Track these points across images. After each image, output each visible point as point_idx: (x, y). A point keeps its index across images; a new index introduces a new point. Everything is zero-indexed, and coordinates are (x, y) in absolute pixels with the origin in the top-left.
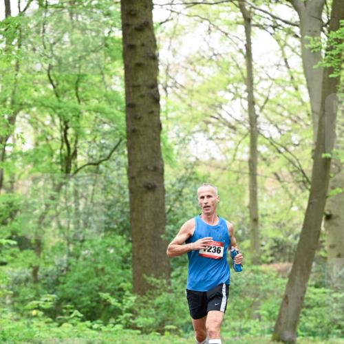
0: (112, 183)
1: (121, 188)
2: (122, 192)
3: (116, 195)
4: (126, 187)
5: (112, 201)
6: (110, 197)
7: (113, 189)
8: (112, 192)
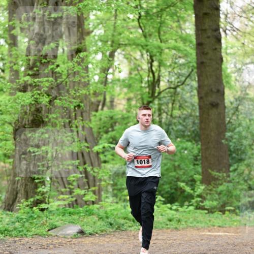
0: (186, 102)
1: (193, 105)
2: (194, 108)
3: (189, 111)
4: (196, 104)
5: (187, 115)
6: (185, 112)
7: (187, 106)
8: (187, 109)
